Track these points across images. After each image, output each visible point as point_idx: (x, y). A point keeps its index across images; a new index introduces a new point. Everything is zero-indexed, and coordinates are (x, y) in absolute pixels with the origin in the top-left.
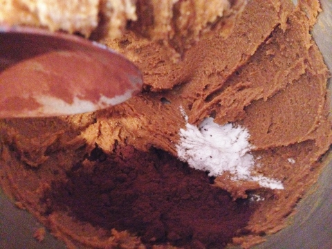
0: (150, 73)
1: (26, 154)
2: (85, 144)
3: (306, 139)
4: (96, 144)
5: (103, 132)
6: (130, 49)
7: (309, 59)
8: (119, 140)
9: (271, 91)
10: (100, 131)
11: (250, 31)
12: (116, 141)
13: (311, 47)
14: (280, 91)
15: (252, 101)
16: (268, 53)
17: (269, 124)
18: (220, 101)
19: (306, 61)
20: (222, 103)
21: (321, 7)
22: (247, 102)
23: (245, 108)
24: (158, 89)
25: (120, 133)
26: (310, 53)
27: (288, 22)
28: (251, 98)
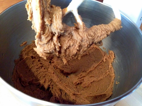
0: (64, 67)
1: (23, 82)
2: (39, 84)
3: (104, 93)
4: (43, 85)
5: (46, 82)
6: (60, 59)
7: (110, 71)
8: (50, 85)
9: (99, 79)
10: (45, 81)
11: (96, 60)
12: (49, 85)
13: (111, 68)
14: (102, 79)
15: (93, 81)
16: (100, 67)
17: (97, 89)
18: (84, 79)
19: (109, 71)
20: (84, 80)
21: (114, 57)
22: (92, 81)
23: (91, 83)
24: (66, 72)
25: (51, 83)
26: (111, 69)
27: (106, 59)
28: (93, 80)
